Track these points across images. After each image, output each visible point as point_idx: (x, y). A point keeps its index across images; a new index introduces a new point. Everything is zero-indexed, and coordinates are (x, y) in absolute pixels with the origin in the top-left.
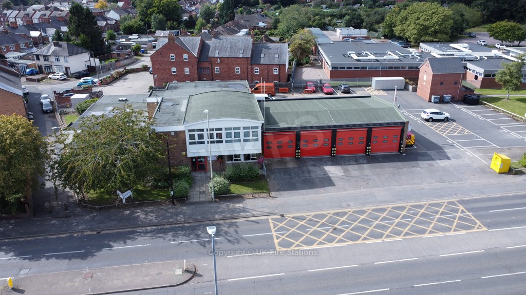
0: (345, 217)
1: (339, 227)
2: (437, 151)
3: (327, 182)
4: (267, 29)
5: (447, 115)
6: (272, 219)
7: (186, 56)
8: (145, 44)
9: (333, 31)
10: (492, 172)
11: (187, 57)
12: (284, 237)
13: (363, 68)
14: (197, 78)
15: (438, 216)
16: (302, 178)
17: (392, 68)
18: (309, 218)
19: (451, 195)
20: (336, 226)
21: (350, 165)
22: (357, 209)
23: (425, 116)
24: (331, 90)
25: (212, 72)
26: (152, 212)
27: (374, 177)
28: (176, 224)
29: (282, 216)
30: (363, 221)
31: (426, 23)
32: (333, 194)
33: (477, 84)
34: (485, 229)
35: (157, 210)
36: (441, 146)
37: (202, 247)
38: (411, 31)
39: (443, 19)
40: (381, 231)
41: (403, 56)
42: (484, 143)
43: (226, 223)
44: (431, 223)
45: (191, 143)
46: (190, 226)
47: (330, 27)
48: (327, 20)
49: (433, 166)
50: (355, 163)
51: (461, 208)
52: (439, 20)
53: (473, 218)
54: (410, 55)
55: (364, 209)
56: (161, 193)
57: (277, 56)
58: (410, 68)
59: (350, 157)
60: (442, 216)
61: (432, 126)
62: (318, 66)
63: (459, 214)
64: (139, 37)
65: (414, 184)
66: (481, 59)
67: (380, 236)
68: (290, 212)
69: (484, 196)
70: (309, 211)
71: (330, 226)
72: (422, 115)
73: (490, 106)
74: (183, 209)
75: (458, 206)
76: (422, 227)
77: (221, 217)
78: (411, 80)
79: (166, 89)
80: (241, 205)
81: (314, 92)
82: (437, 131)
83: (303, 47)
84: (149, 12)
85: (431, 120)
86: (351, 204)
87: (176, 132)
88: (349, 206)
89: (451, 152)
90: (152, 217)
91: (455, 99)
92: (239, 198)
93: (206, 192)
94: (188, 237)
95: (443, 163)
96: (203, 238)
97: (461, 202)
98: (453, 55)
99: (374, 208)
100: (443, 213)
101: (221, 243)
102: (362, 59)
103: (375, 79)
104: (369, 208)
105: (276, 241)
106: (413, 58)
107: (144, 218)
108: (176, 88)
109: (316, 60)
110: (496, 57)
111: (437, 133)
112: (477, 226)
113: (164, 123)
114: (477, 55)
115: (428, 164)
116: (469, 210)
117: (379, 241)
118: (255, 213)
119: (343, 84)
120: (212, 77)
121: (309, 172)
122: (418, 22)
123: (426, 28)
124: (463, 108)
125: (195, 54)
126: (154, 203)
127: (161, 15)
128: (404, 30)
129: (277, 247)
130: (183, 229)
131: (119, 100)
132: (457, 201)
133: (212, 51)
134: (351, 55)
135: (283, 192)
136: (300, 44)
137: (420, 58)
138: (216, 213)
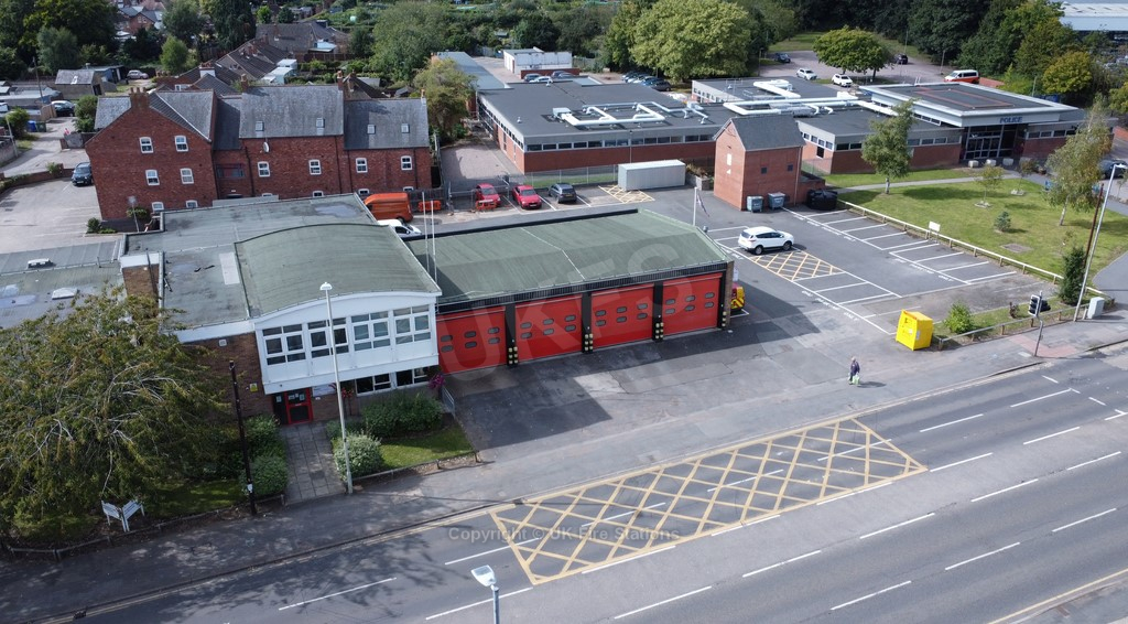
0: (652, 486)
1: (646, 509)
2: (790, 317)
3: (591, 412)
4: (341, 57)
5: (788, 237)
6: (499, 514)
7: (180, 140)
8: (35, 108)
9: (495, 57)
10: (903, 349)
11: (185, 143)
12: (537, 551)
13: (592, 144)
14: (215, 192)
15: (831, 455)
16: (536, 410)
17: (653, 140)
18: (577, 498)
19: (841, 407)
20: (640, 508)
21: (628, 367)
22: (670, 465)
23: (747, 243)
24: (535, 198)
25: (251, 175)
26: (204, 541)
27: (685, 389)
28: (275, 562)
29: (518, 503)
30: (692, 488)
31: (699, 38)
32: (612, 437)
33: (823, 166)
34: (922, 469)
35: (214, 536)
36: (794, 304)
37: (361, 607)
38: (669, 55)
39: (730, 27)
40: (733, 505)
41: (670, 113)
42: (869, 291)
43: (396, 541)
44: (823, 472)
45: (271, 362)
46: (311, 560)
47: (486, 49)
48: (478, 32)
49: (791, 349)
50: (637, 362)
51: (868, 431)
52: (722, 31)
53: (897, 450)
54: (684, 110)
55: (685, 461)
56: (216, 492)
57: (405, 128)
58: (690, 138)
59: (623, 349)
60: (839, 455)
61: (766, 264)
62: (485, 141)
63: (868, 447)
64: (13, 90)
65: (767, 393)
66: (823, 112)
67: (734, 516)
68: (532, 493)
69: (902, 401)
70: (571, 483)
71: (628, 510)
72: (740, 241)
73: (859, 210)
74: (281, 523)
75: (861, 429)
76: (808, 482)
77: (379, 527)
78: (696, 164)
79: (161, 229)
80: (418, 492)
81: (499, 205)
82: (777, 274)
83: (451, 102)
84: (26, 22)
85: (759, 251)
86: (656, 453)
87: (230, 339)
88: (652, 459)
89: (816, 316)
90: (209, 554)
91: (791, 201)
92: (408, 476)
93: (326, 474)
94: (317, 587)
95: (807, 341)
96: (354, 584)
97: (866, 420)
98: (767, 106)
99: (704, 455)
100: (838, 448)
101: (401, 589)
102: (590, 125)
103: (624, 167)
104: (694, 458)
105: (525, 564)
106: (692, 116)
107: (189, 561)
108: (186, 224)
109: (477, 128)
110: (849, 106)
111: (779, 278)
112: (907, 466)
113: (197, 320)
114: (814, 104)
115: (781, 346)
116: (885, 434)
117: (736, 526)
118: (455, 505)
119: (560, 181)
120: (252, 188)
121: (546, 394)
122: (680, 35)
123: (700, 48)
124: (810, 219)
125: (205, 133)
126: (203, 519)
127: (63, 29)
128: (653, 53)
129: (532, 577)
130: (296, 570)
131: (30, 266)
132: (857, 419)
133: (246, 124)
134: (564, 117)
135: (504, 448)
136: (443, 95)
137: (706, 116)
138: (364, 519)
